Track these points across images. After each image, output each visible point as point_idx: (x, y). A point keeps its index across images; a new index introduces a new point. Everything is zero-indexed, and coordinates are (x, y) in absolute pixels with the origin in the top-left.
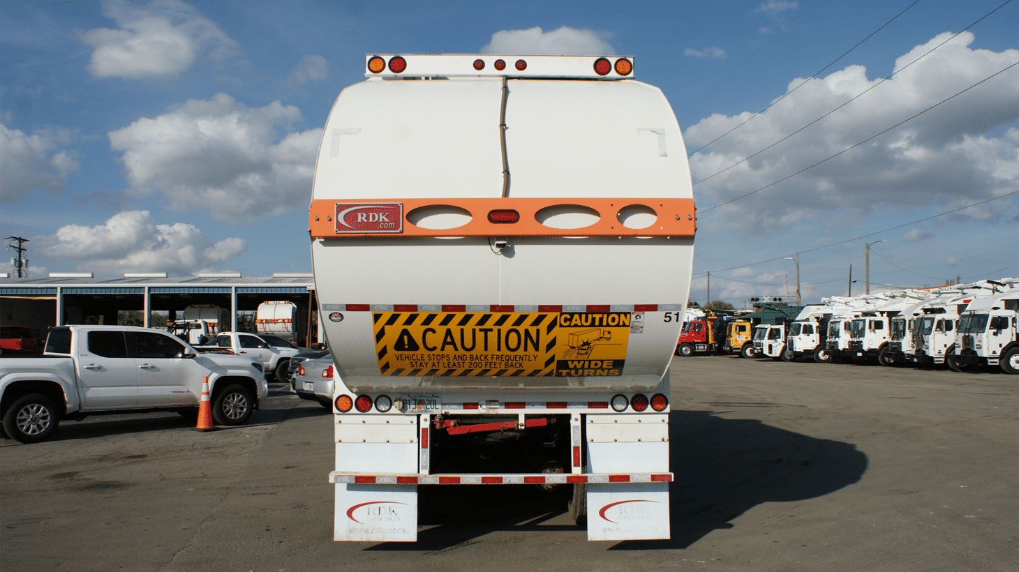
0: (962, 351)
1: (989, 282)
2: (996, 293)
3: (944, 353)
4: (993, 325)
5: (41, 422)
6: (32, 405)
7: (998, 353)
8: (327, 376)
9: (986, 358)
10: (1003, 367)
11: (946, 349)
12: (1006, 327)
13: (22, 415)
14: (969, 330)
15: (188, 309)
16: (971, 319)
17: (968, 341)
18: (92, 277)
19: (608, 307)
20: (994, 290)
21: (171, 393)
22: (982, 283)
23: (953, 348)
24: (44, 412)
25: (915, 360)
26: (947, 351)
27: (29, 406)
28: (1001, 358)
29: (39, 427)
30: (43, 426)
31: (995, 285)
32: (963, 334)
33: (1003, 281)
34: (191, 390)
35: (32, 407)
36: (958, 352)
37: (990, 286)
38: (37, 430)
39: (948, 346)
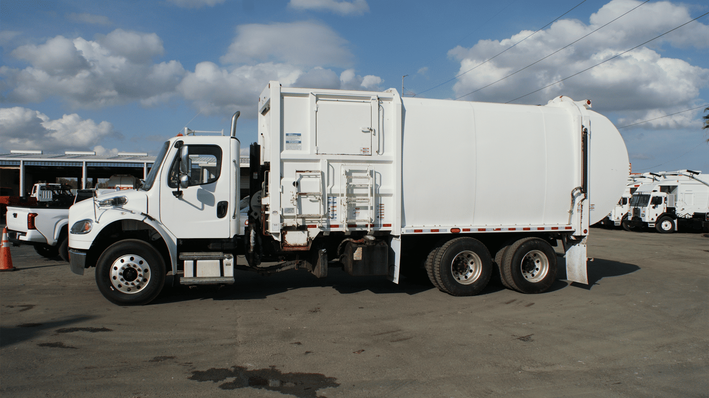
0: (632, 218)
1: (651, 174)
2: (655, 181)
3: (621, 219)
4: (653, 202)
7: (655, 220)
9: (647, 223)
10: (658, 229)
11: (622, 216)
12: (660, 203)
14: (637, 205)
15: (112, 177)
16: (639, 197)
17: (636, 212)
18: (42, 154)
20: (654, 179)
22: (647, 174)
23: (627, 215)
25: (602, 223)
26: (623, 218)
28: (656, 223)
31: (655, 176)
32: (634, 207)
33: (659, 173)
36: (630, 218)
37: (652, 176)
39: (624, 215)
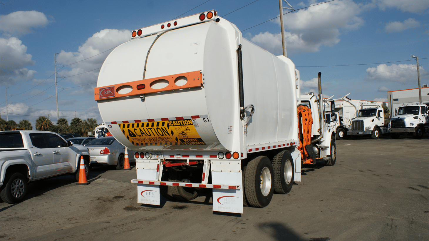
5: (21, 189)
6: (16, 179)
8: (104, 153)
13: (13, 186)
19: (182, 117)
21: (65, 166)
24: (21, 183)
27: (15, 180)
29: (20, 192)
30: (21, 191)
34: (71, 164)
35: (17, 181)
38: (20, 194)
